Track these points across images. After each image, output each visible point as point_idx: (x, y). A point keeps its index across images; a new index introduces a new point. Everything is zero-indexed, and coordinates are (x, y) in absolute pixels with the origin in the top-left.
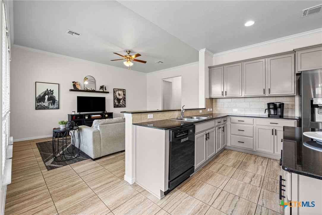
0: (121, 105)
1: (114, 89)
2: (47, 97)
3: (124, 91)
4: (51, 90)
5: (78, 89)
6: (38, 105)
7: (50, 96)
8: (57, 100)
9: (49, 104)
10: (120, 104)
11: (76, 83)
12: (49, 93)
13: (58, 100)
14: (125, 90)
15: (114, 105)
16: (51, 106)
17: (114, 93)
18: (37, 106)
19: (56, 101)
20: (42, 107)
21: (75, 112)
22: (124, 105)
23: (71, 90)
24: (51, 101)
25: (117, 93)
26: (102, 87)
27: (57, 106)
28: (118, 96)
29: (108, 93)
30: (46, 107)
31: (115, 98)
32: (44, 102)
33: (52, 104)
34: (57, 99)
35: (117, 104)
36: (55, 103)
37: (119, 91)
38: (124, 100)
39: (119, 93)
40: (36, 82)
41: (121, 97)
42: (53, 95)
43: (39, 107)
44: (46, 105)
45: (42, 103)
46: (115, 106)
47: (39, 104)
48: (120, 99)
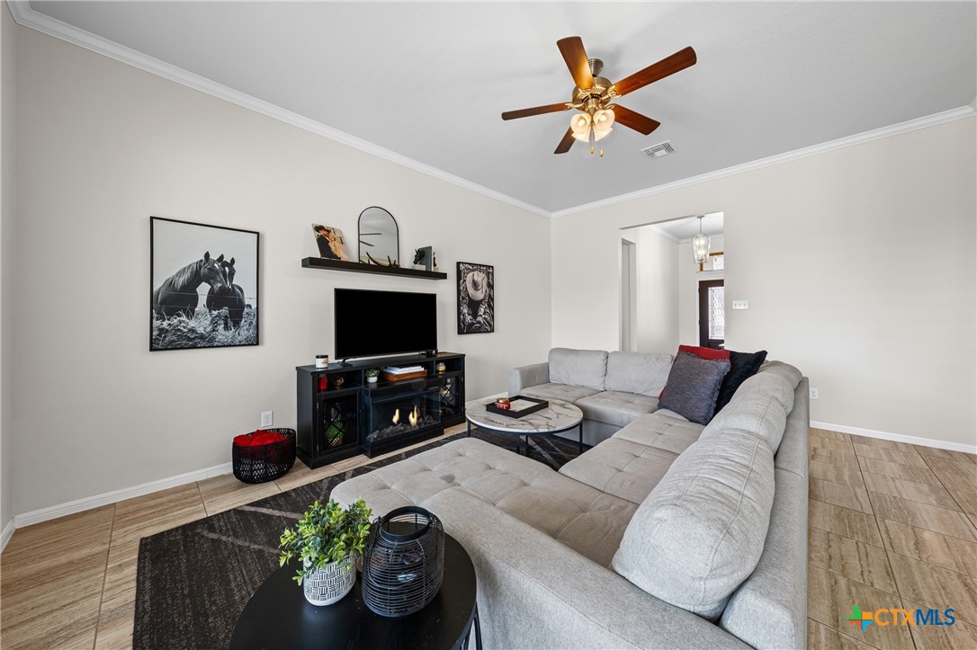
0: (480, 323)
2: (203, 290)
4: (222, 257)
6: (162, 330)
7: (219, 285)
8: (250, 306)
9: (214, 323)
11: (329, 231)
12: (214, 271)
13: (254, 306)
14: (491, 270)
15: (459, 325)
16: (222, 334)
18: (155, 333)
19: (246, 310)
20: (183, 336)
21: (326, 357)
22: (490, 325)
23: (310, 263)
24: (225, 311)
25: (469, 278)
27: (252, 332)
28: (471, 291)
29: (444, 276)
30: (202, 337)
31: (462, 297)
32: (191, 313)
33: (230, 323)
34: (249, 298)
35: (469, 319)
36: (241, 317)
37: (476, 273)
38: (489, 305)
39: (476, 279)
40: (152, 218)
41: (480, 295)
42: (231, 280)
43: (170, 337)
44: (200, 330)
45: (184, 318)
46: (464, 329)
47: (165, 324)
48: (479, 303)
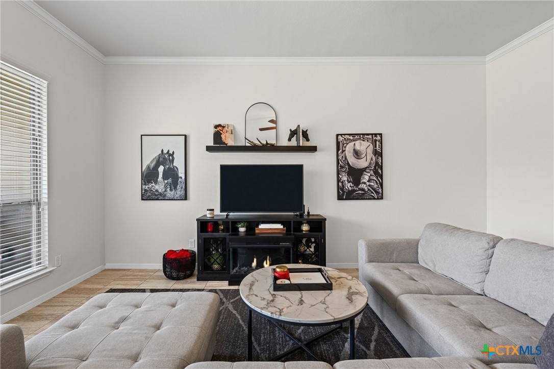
0: (363, 190)
1: (337, 135)
2: (161, 169)
3: (376, 139)
4: (169, 151)
5: (224, 143)
6: (145, 190)
7: (168, 166)
8: (181, 177)
9: (166, 187)
10: (361, 186)
11: (224, 127)
12: (165, 158)
13: (183, 178)
14: (379, 138)
15: (338, 192)
16: (170, 194)
17: (338, 149)
18: (143, 191)
19: (180, 180)
20: (153, 194)
21: (213, 210)
22: (377, 193)
23: (209, 149)
24: (170, 180)
25: (349, 148)
26: (293, 133)
27: (183, 192)
28: (352, 160)
29: (313, 149)
30: (161, 194)
31: (343, 166)
32: (156, 182)
33: (173, 187)
35: (349, 186)
36: (178, 184)
37: (357, 143)
38: (376, 173)
39: (358, 147)
40: (142, 135)
41: (362, 163)
42: (173, 164)
43: (149, 194)
44: (160, 191)
45: (153, 184)
46: (344, 195)
47: (147, 186)
48: (361, 171)
